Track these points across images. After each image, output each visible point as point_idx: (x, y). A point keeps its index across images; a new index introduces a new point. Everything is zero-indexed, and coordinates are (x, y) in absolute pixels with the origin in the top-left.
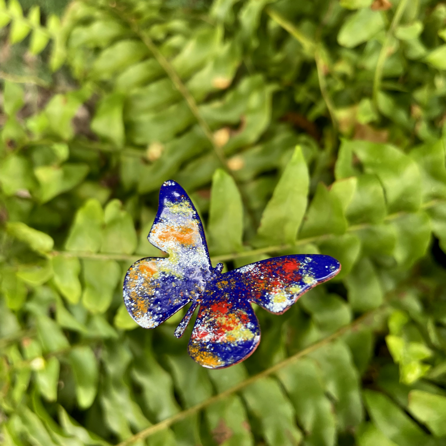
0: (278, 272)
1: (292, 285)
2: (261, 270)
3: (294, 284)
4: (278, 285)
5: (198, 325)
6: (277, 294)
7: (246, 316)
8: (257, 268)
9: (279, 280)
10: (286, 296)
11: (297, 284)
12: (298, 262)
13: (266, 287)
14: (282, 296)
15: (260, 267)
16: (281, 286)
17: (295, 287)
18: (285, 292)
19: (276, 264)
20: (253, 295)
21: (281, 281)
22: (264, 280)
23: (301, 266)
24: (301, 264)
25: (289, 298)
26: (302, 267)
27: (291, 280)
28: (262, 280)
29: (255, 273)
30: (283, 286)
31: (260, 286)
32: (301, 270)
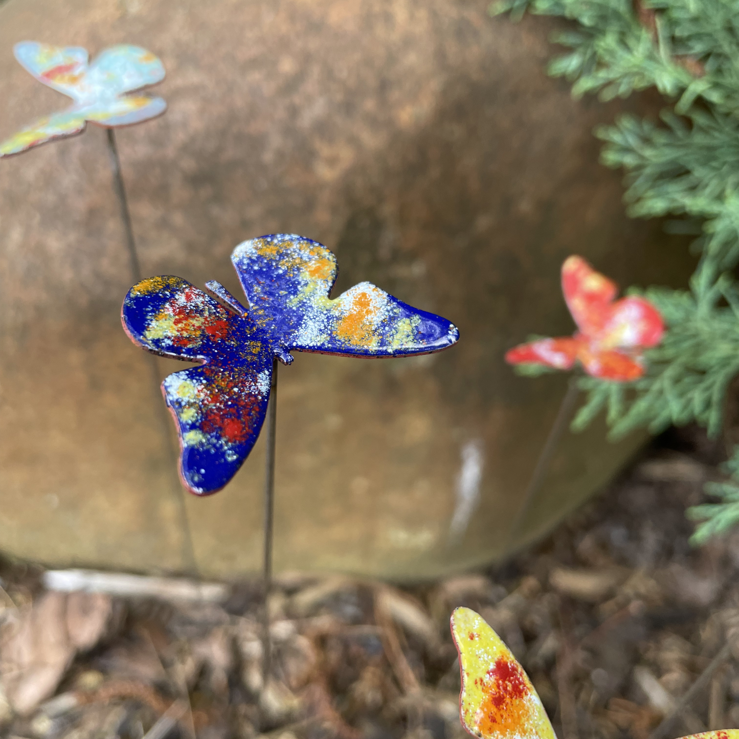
0: (233, 411)
1: (200, 415)
2: (250, 395)
3: (199, 418)
4: (210, 399)
5: (207, 299)
6: (196, 392)
7: (185, 345)
8: (257, 393)
9: (218, 404)
10: (186, 399)
11: (197, 421)
12: (235, 442)
13: (217, 386)
14: (189, 395)
15: (255, 396)
16: (206, 402)
17: (193, 416)
18: (192, 401)
19: (249, 415)
20: (213, 368)
21: (215, 406)
22: (230, 390)
23: (226, 442)
24: (230, 444)
25: (180, 400)
26: (222, 441)
27: (209, 418)
28: (232, 388)
29: (250, 387)
30: (205, 405)
31: (223, 381)
32: (218, 438)
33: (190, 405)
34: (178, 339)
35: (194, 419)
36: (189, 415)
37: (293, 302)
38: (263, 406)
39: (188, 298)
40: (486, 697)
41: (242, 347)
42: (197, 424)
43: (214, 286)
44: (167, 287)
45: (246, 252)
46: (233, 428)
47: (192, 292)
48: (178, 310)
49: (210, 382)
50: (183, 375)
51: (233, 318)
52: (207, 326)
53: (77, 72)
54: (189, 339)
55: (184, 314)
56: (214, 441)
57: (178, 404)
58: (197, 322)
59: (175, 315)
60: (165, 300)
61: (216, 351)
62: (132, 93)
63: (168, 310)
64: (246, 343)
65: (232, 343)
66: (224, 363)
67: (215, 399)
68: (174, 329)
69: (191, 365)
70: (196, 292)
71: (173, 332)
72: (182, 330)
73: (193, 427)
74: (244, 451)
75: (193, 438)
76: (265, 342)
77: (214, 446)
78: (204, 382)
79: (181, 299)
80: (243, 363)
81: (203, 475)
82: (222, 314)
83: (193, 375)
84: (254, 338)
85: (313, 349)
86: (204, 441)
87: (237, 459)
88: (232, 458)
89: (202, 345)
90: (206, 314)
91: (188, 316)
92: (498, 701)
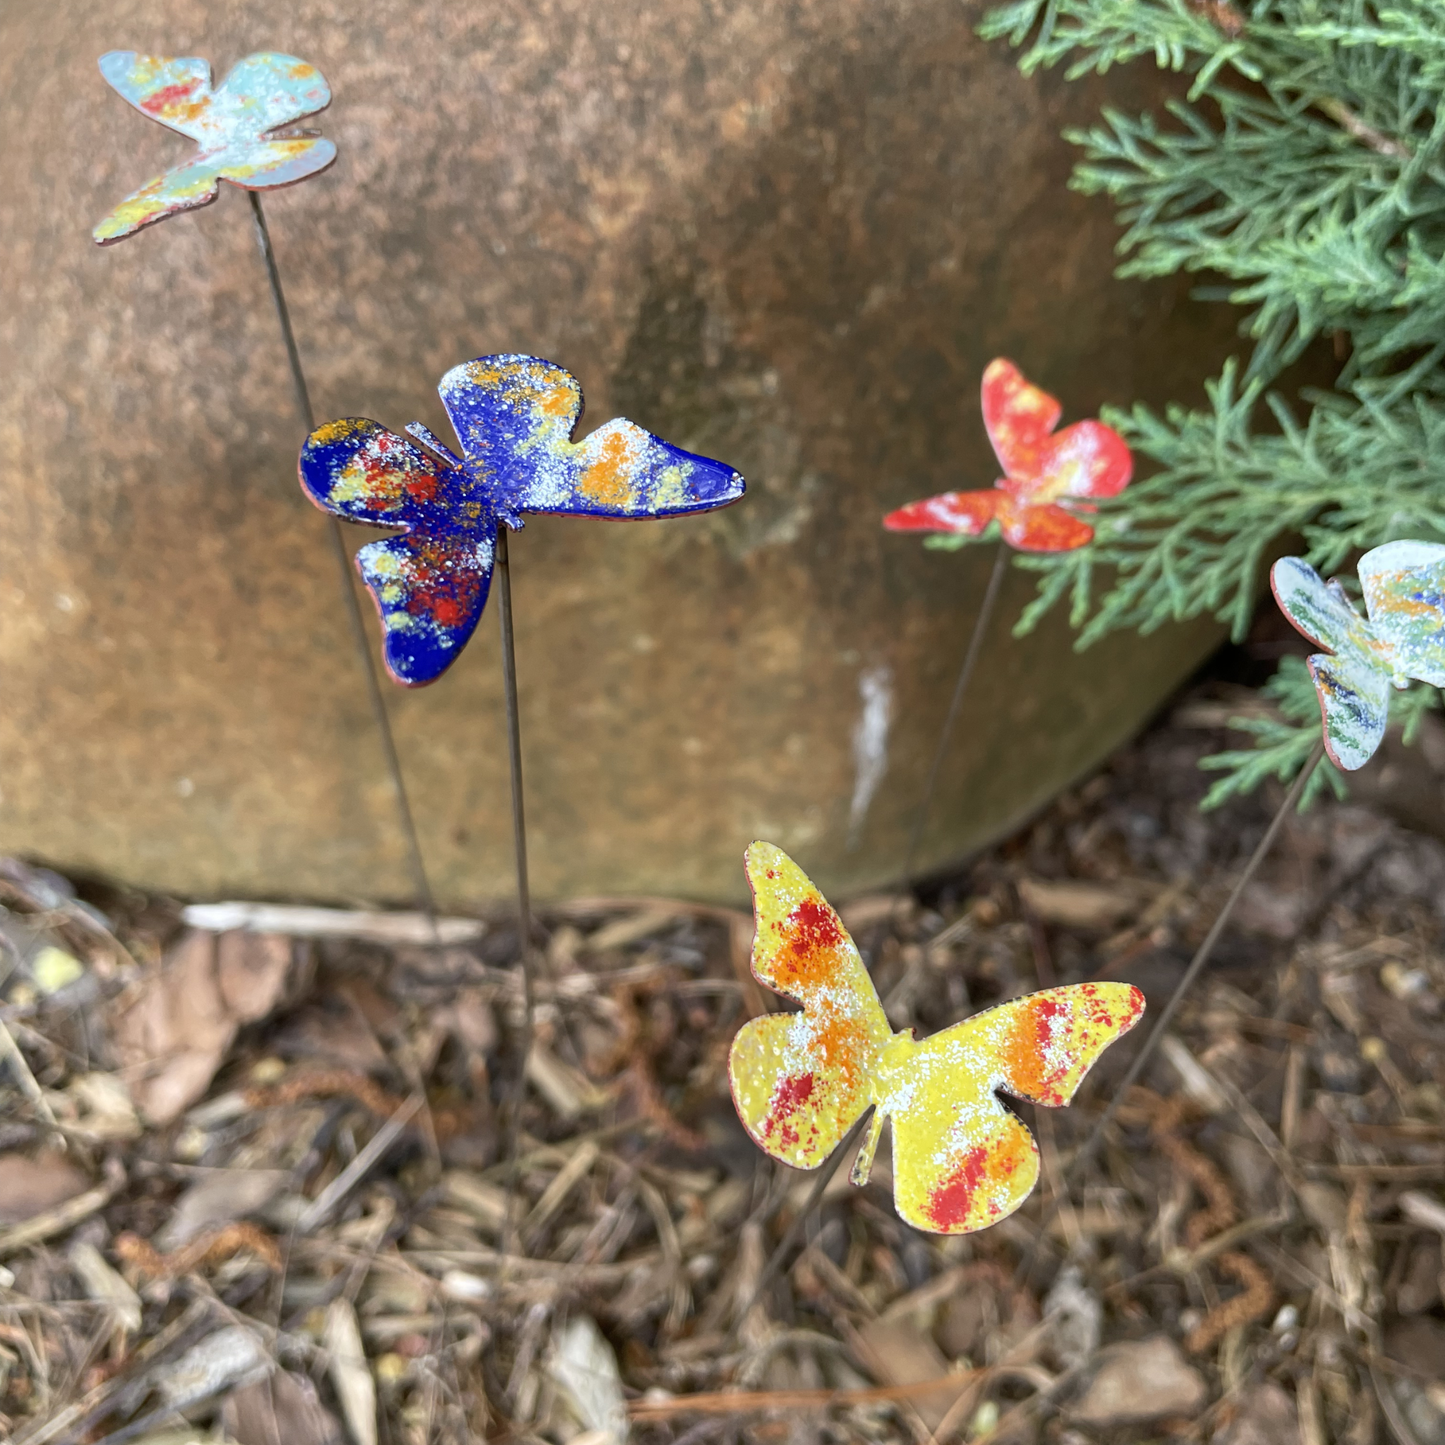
0: (446, 589)
1: (406, 594)
2: (467, 570)
3: (404, 597)
4: (416, 575)
5: (408, 447)
6: (399, 566)
7: (382, 508)
8: (476, 567)
9: (427, 581)
10: (387, 575)
11: (401, 601)
12: (450, 626)
13: (425, 559)
14: (389, 570)
15: (474, 571)
16: (411, 578)
17: (396, 596)
18: (394, 577)
19: (466, 593)
20: (419, 536)
21: (423, 583)
22: (442, 564)
23: (439, 627)
24: (444, 628)
25: (379, 577)
26: (434, 625)
27: (417, 598)
28: (444, 561)
29: (467, 560)
30: (411, 582)
31: (433, 553)
32: (429, 622)
33: (393, 582)
34: (372, 501)
35: (398, 599)
36: (391, 595)
37: (522, 449)
38: (485, 583)
39: (383, 446)
40: (785, 943)
41: (455, 510)
42: (403, 605)
43: (416, 430)
44: (355, 433)
45: (457, 381)
46: (446, 609)
47: (388, 439)
48: (370, 463)
49: (415, 554)
50: (382, 545)
51: (443, 472)
52: (409, 483)
53: (195, 97)
54: (388, 501)
55: (379, 468)
56: (424, 624)
57: (377, 581)
58: (396, 478)
59: (366, 471)
60: (353, 450)
61: (422, 516)
62: (281, 131)
63: (357, 463)
64: (461, 505)
65: (443, 504)
66: (433, 531)
67: (423, 575)
68: (366, 488)
69: (392, 534)
70: (393, 439)
71: (365, 492)
72: (378, 489)
73: (397, 608)
74: (461, 636)
75: (398, 621)
76: (486, 502)
77: (424, 630)
78: (409, 554)
79: (373, 449)
80: (458, 529)
81: (412, 663)
82: (428, 468)
83: (393, 546)
84: (471, 497)
85: (549, 511)
86: (411, 624)
87: (453, 646)
88: (446, 644)
89: (404, 509)
90: (408, 468)
91: (384, 471)
92: (800, 948)
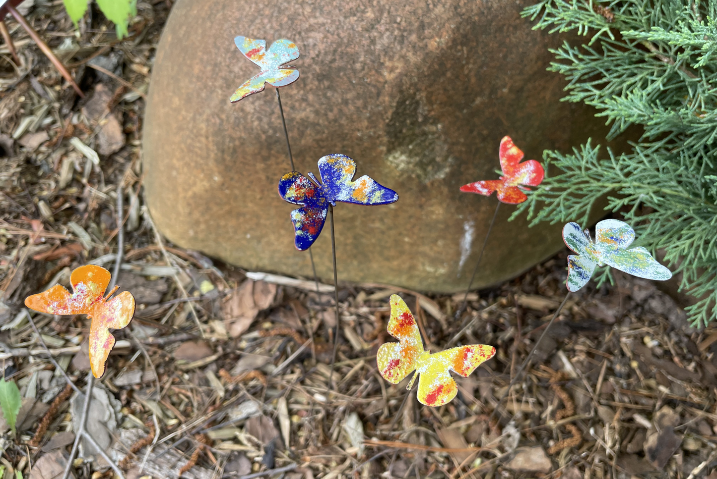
0: (313, 224)
1: (302, 225)
2: (319, 218)
5: (308, 181)
6: (301, 217)
7: (299, 199)
11: (301, 227)
13: (308, 215)
14: (298, 218)
15: (321, 218)
16: (304, 220)
17: (299, 225)
19: (318, 225)
20: (307, 208)
21: (307, 222)
24: (311, 235)
26: (308, 234)
27: (305, 226)
28: (313, 215)
29: (319, 215)
31: (310, 213)
33: (299, 221)
34: (296, 197)
37: (338, 183)
38: (323, 222)
39: (301, 181)
40: (397, 323)
41: (318, 200)
43: (311, 175)
44: (293, 177)
45: (323, 161)
47: (302, 178)
48: (297, 186)
50: (297, 211)
51: (316, 188)
52: (307, 192)
53: (261, 53)
54: (300, 197)
55: (299, 187)
57: (295, 221)
58: (303, 191)
59: (296, 188)
60: (293, 182)
61: (309, 202)
63: (294, 186)
64: (320, 199)
65: (315, 198)
66: (311, 206)
67: (307, 219)
68: (295, 193)
70: (304, 178)
71: (294, 195)
72: (298, 193)
73: (299, 229)
74: (315, 237)
75: (299, 233)
76: (326, 198)
79: (298, 181)
80: (318, 206)
81: (301, 244)
82: (312, 187)
83: (300, 211)
84: (323, 196)
85: (343, 201)
87: (313, 240)
88: (311, 240)
89: (304, 199)
90: (307, 187)
91: (300, 188)
